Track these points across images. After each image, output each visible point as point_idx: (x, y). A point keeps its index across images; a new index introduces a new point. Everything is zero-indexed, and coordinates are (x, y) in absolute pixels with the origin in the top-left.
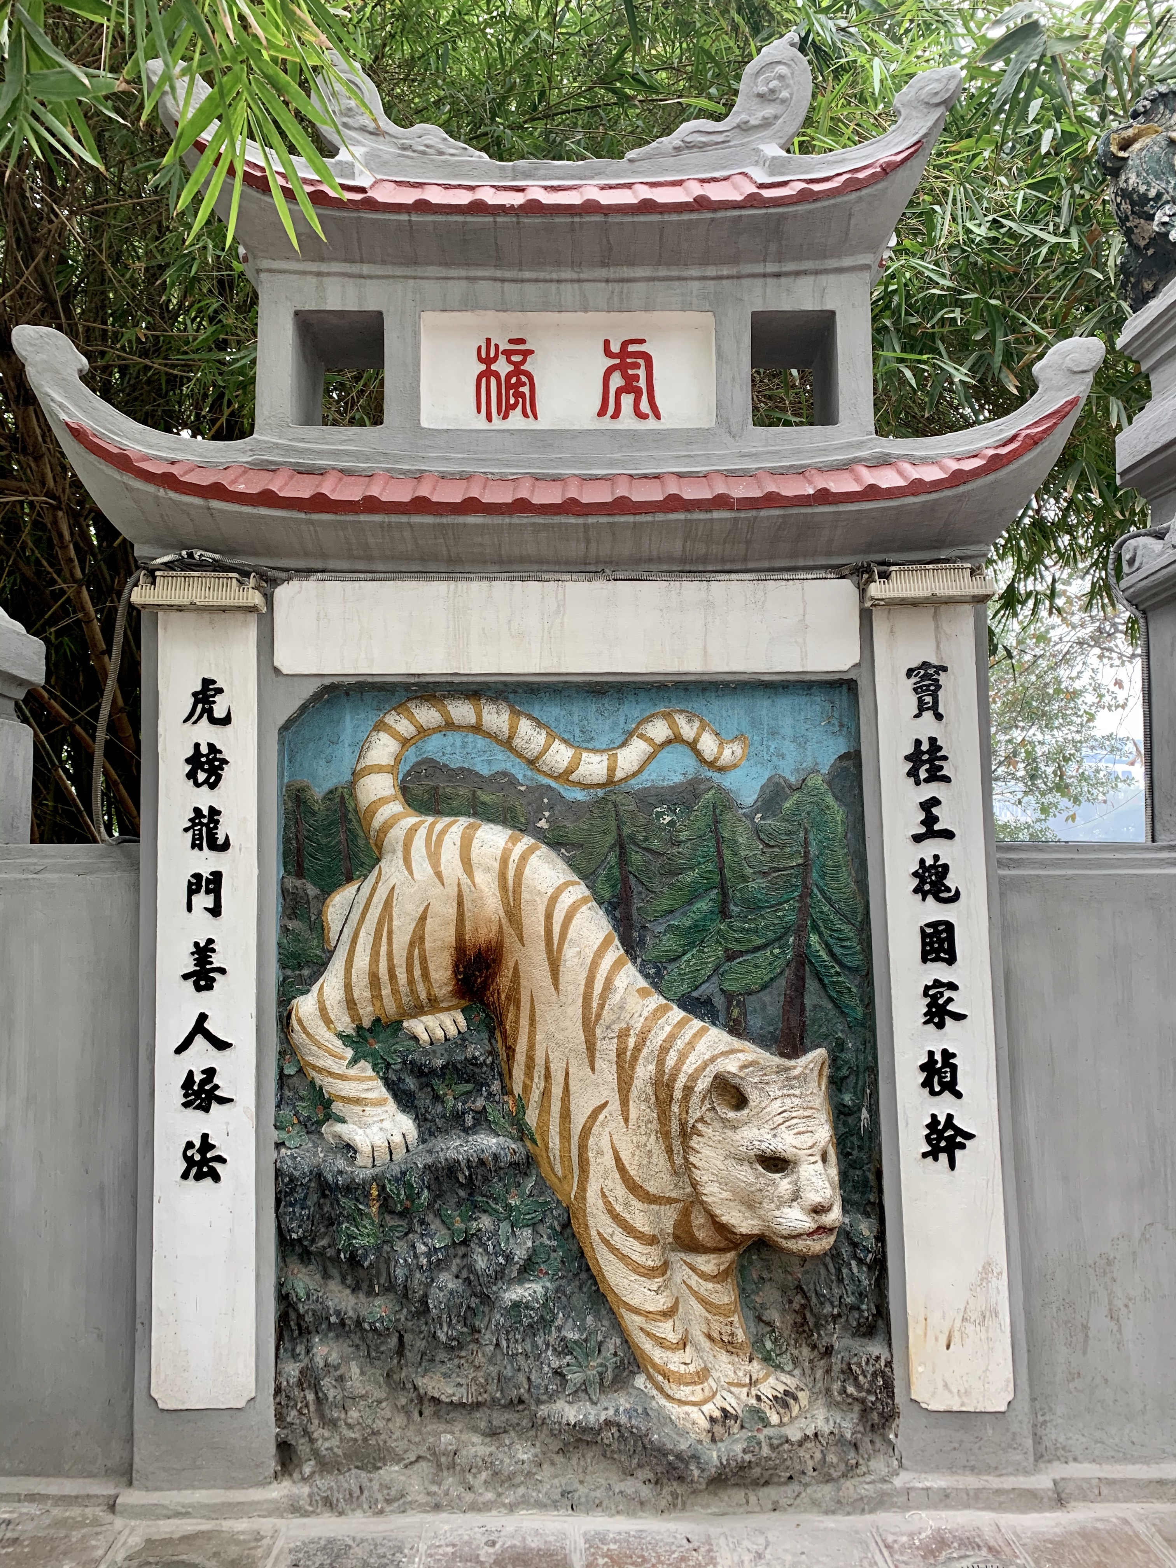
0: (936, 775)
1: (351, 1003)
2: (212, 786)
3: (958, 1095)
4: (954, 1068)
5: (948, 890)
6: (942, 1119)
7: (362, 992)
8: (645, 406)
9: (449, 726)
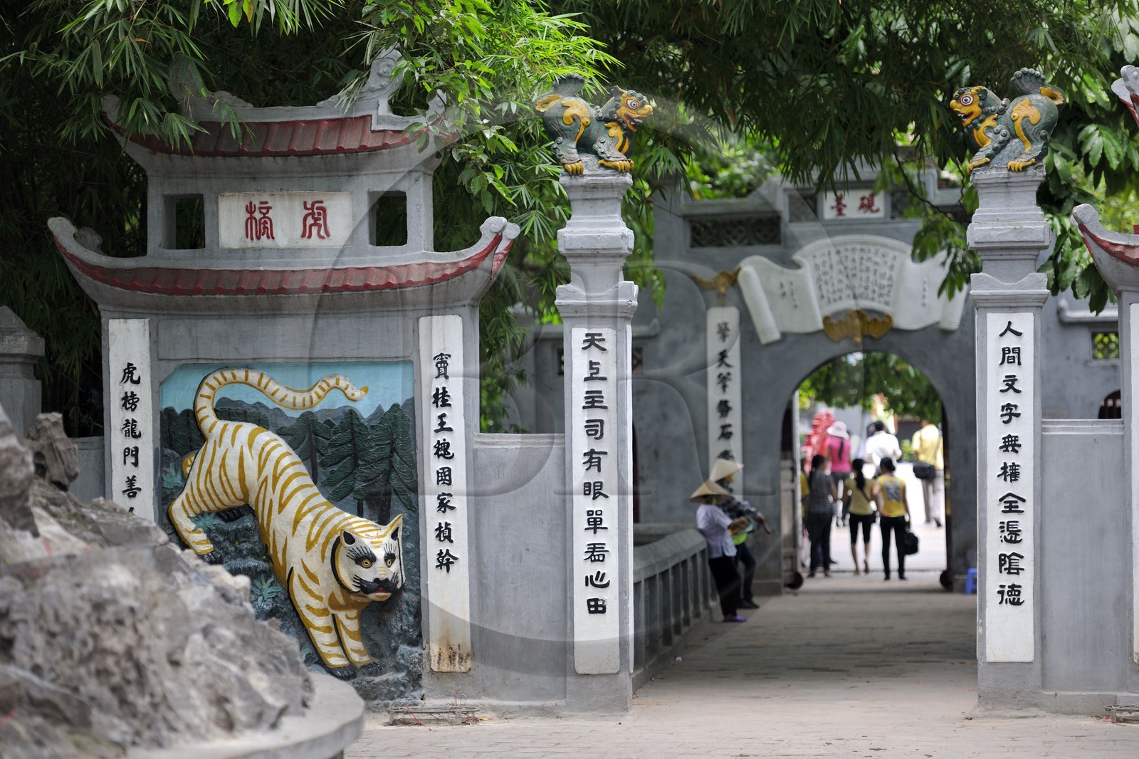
0: (445, 404)
2: (133, 410)
3: (451, 541)
4: (450, 530)
5: (449, 453)
6: (444, 552)
8: (322, 233)
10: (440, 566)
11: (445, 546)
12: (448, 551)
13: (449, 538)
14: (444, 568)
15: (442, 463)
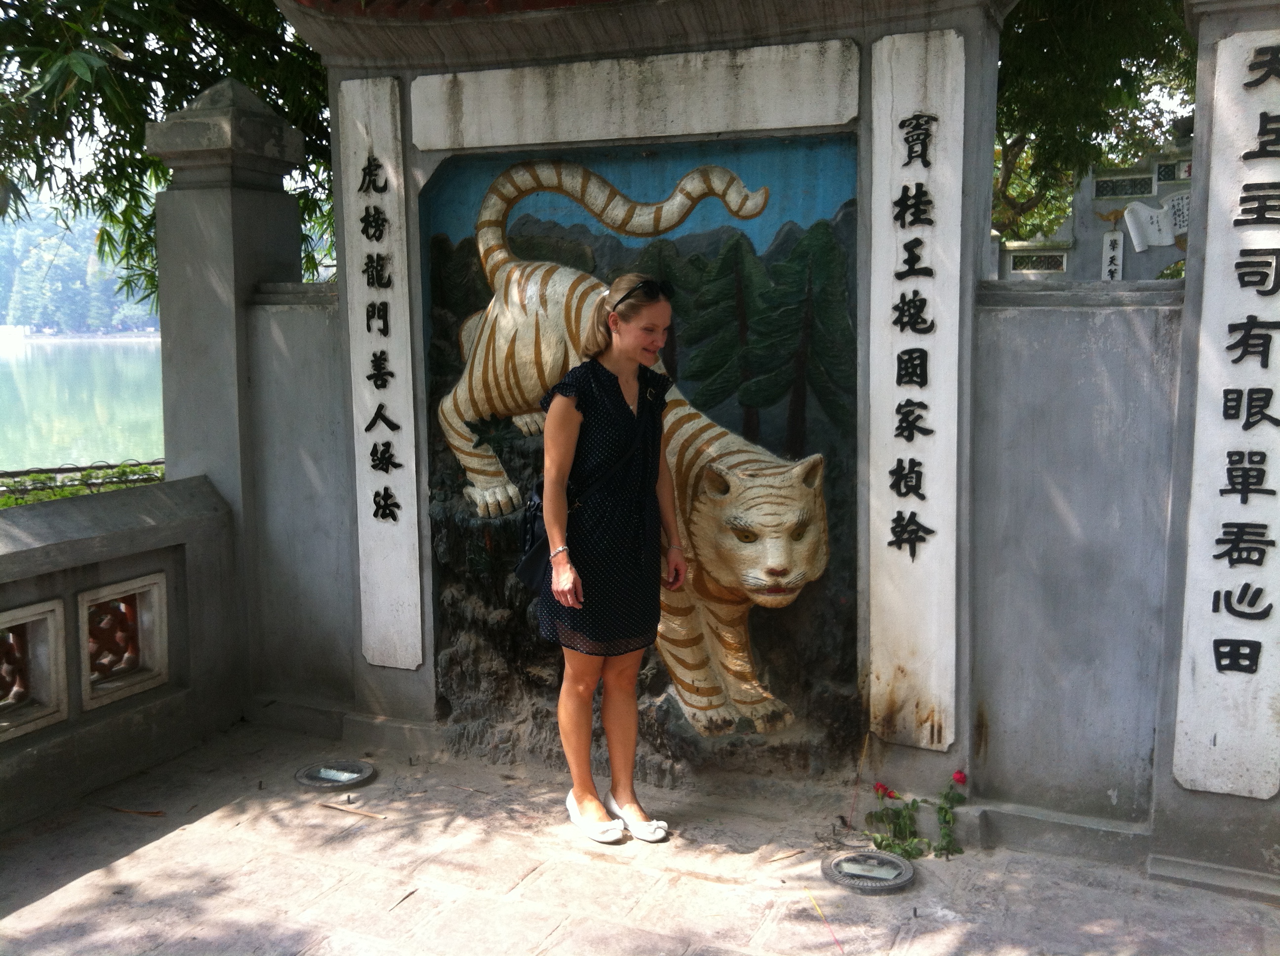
0: (920, 219)
1: (473, 402)
2: (378, 239)
3: (922, 497)
4: (919, 475)
5: (924, 321)
6: (907, 515)
7: (480, 395)
9: (540, 187)
10: (897, 543)
11: (909, 505)
12: (913, 515)
13: (916, 490)
14: (906, 547)
15: (911, 340)
